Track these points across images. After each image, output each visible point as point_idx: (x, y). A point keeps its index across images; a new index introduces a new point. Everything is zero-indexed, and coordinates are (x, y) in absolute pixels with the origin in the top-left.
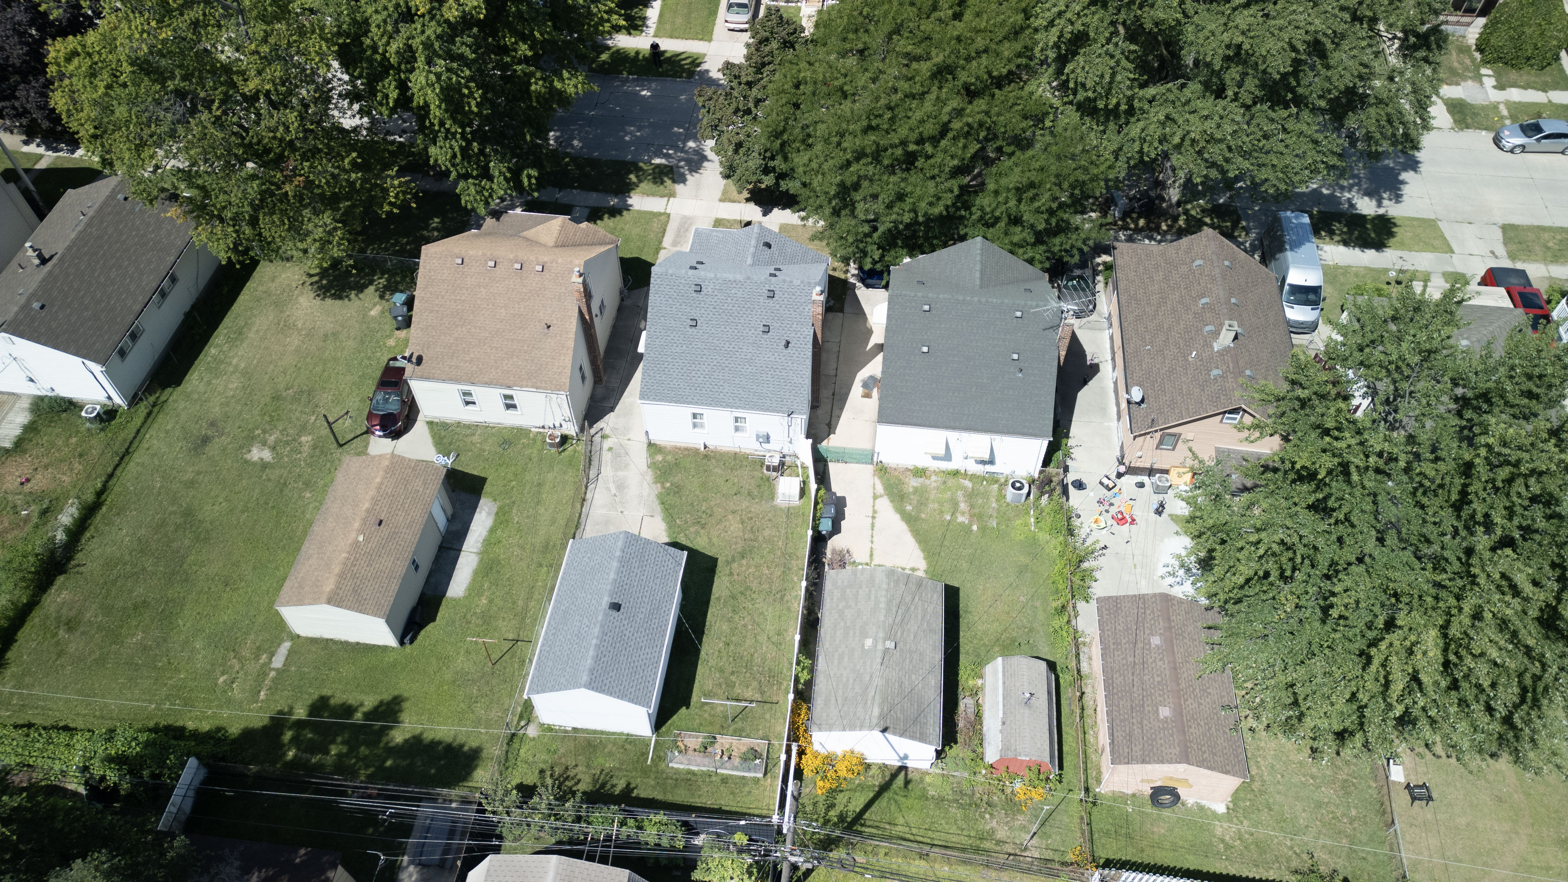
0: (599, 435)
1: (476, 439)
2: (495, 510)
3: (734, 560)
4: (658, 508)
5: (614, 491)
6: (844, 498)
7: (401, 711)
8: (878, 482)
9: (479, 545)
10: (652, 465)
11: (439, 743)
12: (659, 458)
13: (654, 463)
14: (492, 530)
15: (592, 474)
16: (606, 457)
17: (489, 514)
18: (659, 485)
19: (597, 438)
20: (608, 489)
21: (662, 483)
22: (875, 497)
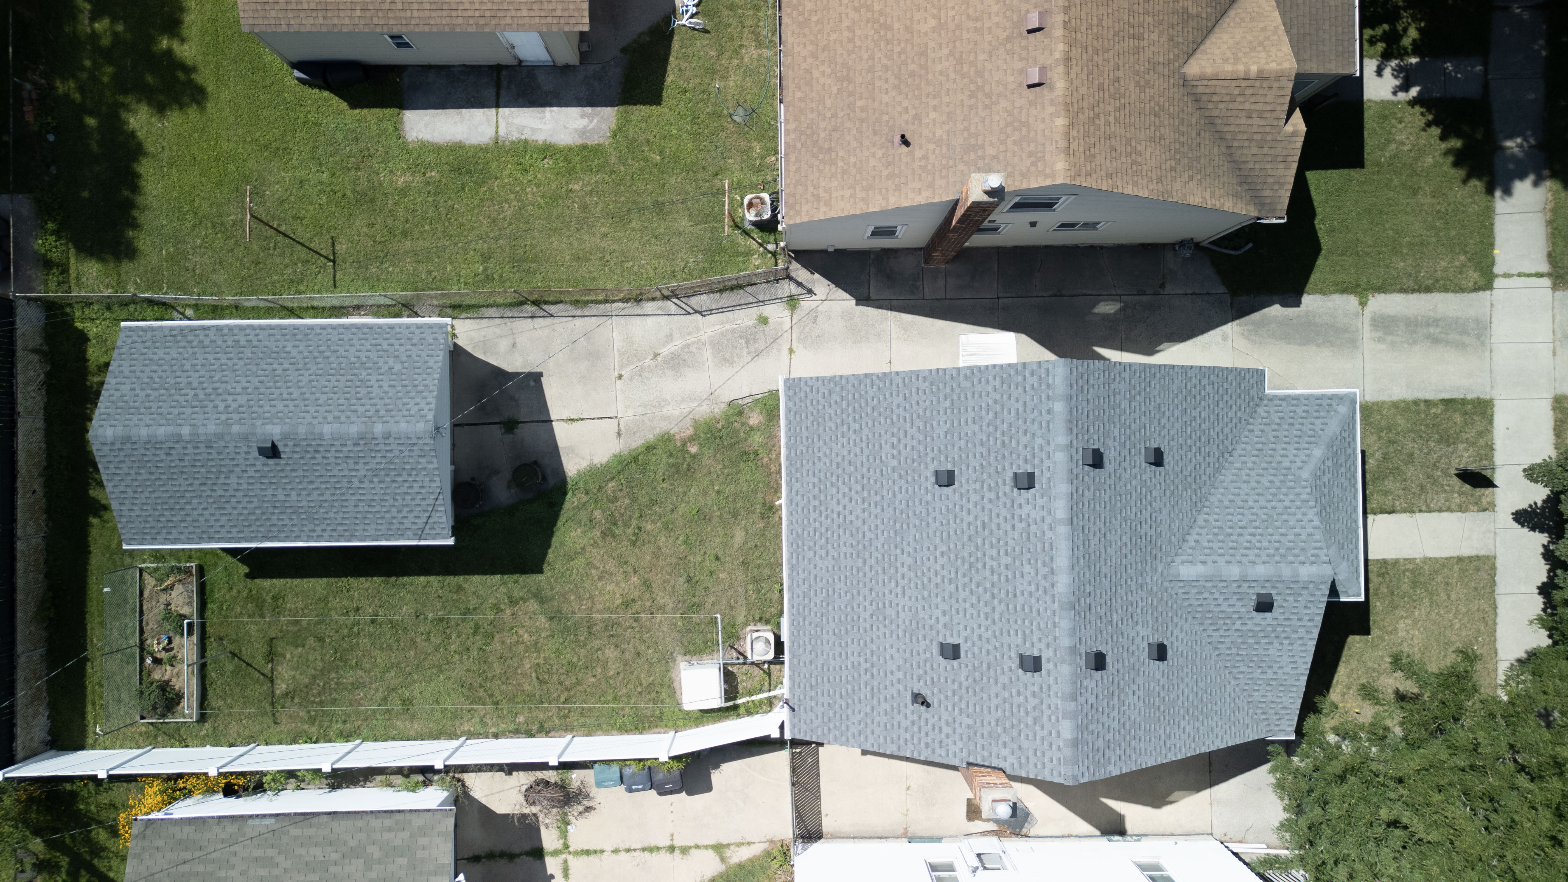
0: (795, 289)
1: (751, 53)
2: (594, 140)
3: (542, 601)
4: (637, 442)
5: (665, 351)
6: (708, 788)
7: (182, 106)
8: (757, 850)
9: (515, 136)
10: (737, 410)
11: (135, 189)
12: (755, 419)
13: (741, 413)
14: (547, 150)
15: (701, 301)
16: (746, 318)
17: (583, 132)
18: (690, 432)
19: (787, 288)
20: (669, 338)
21: (693, 439)
22: (719, 848)
